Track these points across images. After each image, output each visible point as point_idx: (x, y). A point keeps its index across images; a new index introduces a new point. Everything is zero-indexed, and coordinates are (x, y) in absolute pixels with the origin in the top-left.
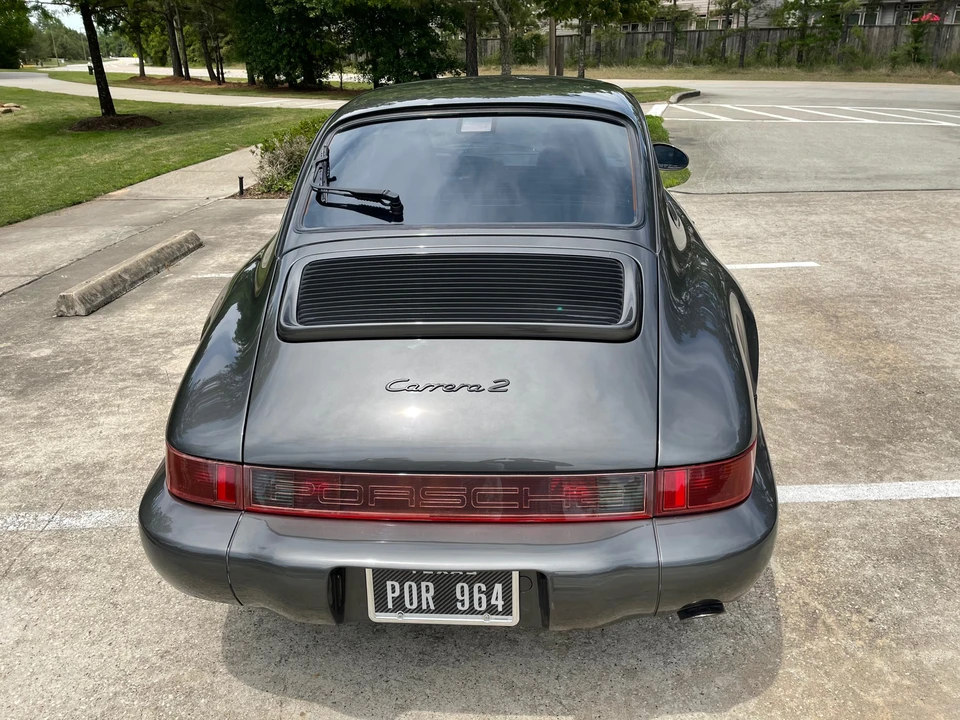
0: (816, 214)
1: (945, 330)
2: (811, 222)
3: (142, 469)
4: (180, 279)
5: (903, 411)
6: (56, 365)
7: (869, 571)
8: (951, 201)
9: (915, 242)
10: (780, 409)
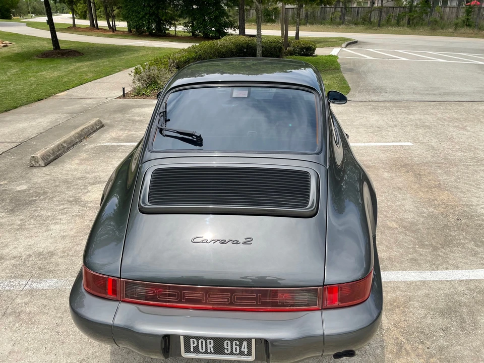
0: (413, 114)
1: (473, 184)
2: (410, 119)
3: (72, 256)
4: (92, 146)
5: (449, 230)
6: (30, 195)
7: (429, 321)
8: (481, 108)
9: (462, 132)
10: (389, 227)
